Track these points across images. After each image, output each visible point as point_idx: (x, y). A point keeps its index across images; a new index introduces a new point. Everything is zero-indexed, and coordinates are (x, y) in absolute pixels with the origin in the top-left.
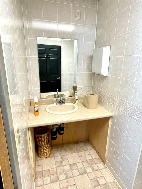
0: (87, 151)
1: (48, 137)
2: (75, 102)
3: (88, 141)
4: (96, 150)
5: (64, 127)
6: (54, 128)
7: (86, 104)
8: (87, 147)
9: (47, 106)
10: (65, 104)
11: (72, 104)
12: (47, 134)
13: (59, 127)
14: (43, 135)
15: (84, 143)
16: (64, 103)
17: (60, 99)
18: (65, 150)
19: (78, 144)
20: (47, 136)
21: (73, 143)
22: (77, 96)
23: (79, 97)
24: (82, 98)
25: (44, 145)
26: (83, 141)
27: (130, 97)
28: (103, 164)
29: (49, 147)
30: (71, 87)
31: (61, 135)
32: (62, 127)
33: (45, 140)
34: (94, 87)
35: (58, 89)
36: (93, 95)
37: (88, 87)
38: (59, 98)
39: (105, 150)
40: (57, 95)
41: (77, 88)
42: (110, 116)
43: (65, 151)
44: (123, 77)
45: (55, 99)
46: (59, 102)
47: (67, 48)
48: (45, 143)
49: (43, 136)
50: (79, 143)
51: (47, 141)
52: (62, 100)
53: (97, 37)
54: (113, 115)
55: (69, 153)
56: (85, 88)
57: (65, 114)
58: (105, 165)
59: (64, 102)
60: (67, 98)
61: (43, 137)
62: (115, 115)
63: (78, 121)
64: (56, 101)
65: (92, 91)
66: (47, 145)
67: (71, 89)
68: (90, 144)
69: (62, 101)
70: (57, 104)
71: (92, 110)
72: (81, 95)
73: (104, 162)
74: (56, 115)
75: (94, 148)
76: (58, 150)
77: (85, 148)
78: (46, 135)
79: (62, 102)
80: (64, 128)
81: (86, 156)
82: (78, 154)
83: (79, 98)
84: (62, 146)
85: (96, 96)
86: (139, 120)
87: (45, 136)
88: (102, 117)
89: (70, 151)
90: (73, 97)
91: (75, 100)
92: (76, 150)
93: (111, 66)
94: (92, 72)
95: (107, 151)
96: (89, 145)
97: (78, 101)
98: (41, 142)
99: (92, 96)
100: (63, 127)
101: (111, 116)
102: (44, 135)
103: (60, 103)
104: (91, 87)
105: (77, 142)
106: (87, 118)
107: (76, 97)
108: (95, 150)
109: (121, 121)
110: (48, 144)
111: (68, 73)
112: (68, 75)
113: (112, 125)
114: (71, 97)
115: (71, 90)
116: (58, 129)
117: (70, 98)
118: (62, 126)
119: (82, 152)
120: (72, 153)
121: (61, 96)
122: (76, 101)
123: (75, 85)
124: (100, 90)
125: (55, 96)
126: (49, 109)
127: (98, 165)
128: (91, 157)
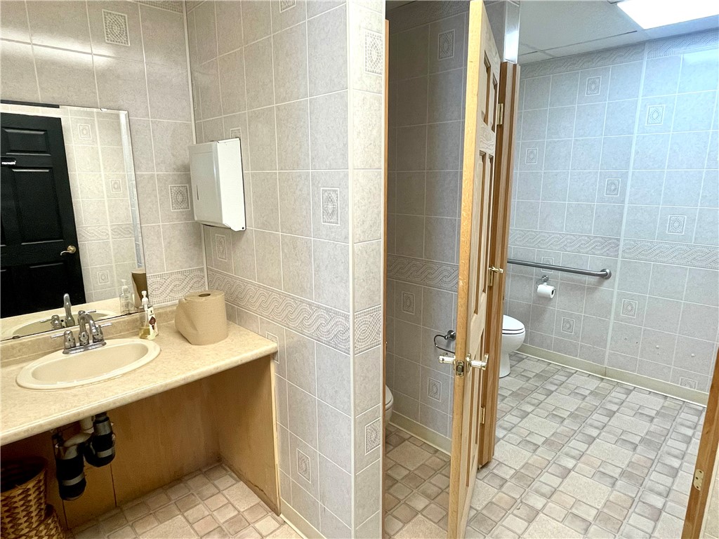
0: (219, 495)
1: (44, 492)
2: (147, 332)
3: (218, 464)
4: (248, 483)
5: (112, 433)
6: (66, 449)
7: (188, 331)
8: (216, 482)
9: (22, 368)
10: (105, 347)
11: (137, 340)
12: (39, 481)
13: (89, 441)
14: (17, 492)
15: (205, 474)
16: (99, 341)
17: (83, 329)
18: (130, 523)
19: (182, 485)
20: (39, 488)
21: (161, 487)
22: (151, 309)
23: (161, 311)
24: (172, 312)
25: (28, 530)
26: (200, 470)
27: (309, 286)
28: (274, 515)
29: (53, 532)
30: (123, 280)
31: (106, 468)
32: (103, 433)
33: (33, 509)
34: (211, 270)
35: (66, 295)
36: (209, 295)
37: (191, 271)
38: (76, 329)
39: (274, 466)
40: (67, 317)
41: (149, 282)
42: (268, 353)
43: (132, 526)
44: (284, 230)
45: (60, 332)
46: (78, 344)
47: (93, 126)
48: (34, 520)
49: (21, 491)
50: (186, 478)
51: (41, 509)
52: (91, 330)
53: (198, 104)
54: (276, 348)
55: (148, 528)
56: (180, 276)
57: (109, 379)
58: (281, 515)
59: (102, 340)
60: (114, 321)
61: (17, 499)
62: (284, 346)
63: (161, 390)
64: (65, 341)
65: (207, 283)
66: (42, 528)
67: (126, 287)
68: (226, 470)
69: (91, 337)
70: (67, 350)
71: (211, 346)
72: (169, 303)
73: (275, 511)
74: (68, 391)
75: (240, 477)
76: (99, 532)
77: (209, 489)
78: (30, 485)
79: (91, 341)
80: (114, 437)
81: (215, 513)
82: (185, 518)
83: (160, 315)
84: (114, 512)
85: (218, 297)
86: (336, 344)
87: (29, 489)
88: (244, 361)
89: (152, 518)
90: (137, 315)
91: (146, 323)
92: (174, 507)
93: (250, 199)
94: (196, 219)
95: (278, 469)
96: (225, 472)
97: (156, 325)
98: (9, 522)
99: (204, 298)
100: (108, 432)
101: (273, 351)
102: (24, 486)
103: (85, 346)
104: (202, 270)
105: (178, 479)
106: (193, 376)
107: (149, 314)
108: (246, 483)
109: (298, 361)
110: (50, 521)
111: (112, 226)
112: (110, 233)
113: (280, 381)
114: (127, 318)
115: (126, 291)
116: (89, 446)
117: (124, 321)
118: (104, 430)
119: (201, 506)
120: (161, 523)
121: (83, 318)
122: (151, 326)
123: (139, 271)
124: (230, 276)
125: (56, 324)
126: (34, 375)
127: (257, 525)
128: (233, 509)
